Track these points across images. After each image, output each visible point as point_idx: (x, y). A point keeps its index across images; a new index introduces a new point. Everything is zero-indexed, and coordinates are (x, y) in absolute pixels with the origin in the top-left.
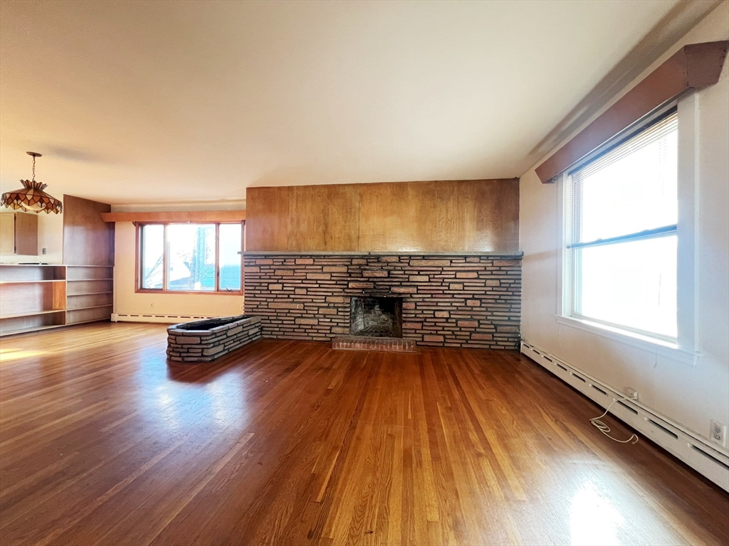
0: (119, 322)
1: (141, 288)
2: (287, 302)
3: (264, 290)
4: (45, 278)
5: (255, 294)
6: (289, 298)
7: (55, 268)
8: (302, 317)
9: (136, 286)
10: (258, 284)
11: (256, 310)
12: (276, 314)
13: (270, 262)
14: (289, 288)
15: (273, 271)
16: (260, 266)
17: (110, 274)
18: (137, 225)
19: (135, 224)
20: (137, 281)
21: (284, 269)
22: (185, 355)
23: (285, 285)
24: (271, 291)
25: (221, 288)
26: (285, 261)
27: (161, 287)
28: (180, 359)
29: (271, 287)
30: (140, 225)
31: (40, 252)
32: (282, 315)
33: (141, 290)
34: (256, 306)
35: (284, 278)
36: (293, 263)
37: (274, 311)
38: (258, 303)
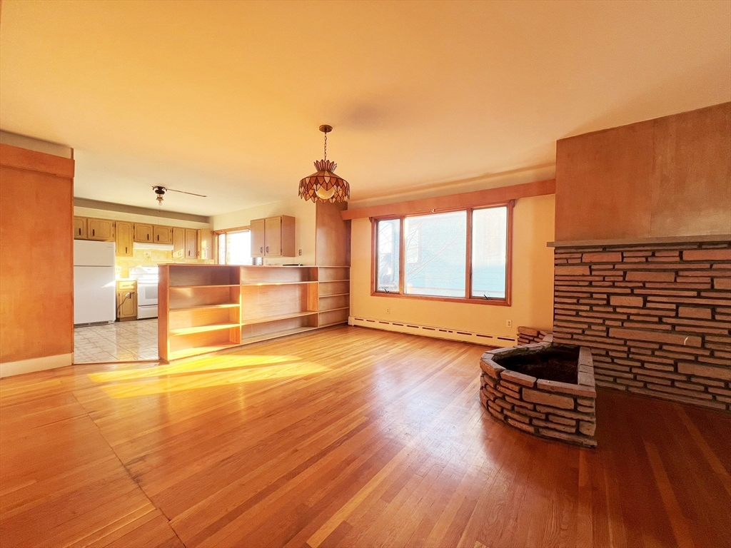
0: (355, 326)
1: (376, 291)
2: (653, 330)
3: (598, 305)
4: (303, 280)
5: (578, 311)
6: (660, 322)
7: (308, 268)
8: (696, 362)
9: (372, 288)
10: (585, 295)
11: (581, 337)
12: (626, 349)
13: (616, 257)
14: (660, 303)
15: (622, 273)
16: (590, 265)
17: (347, 276)
18: (373, 220)
19: (371, 219)
20: (372, 283)
21: (649, 270)
22: (542, 424)
23: (649, 298)
24: (614, 308)
25: (474, 294)
26: (653, 255)
27: (397, 290)
28: (531, 429)
29: (614, 301)
30: (375, 221)
31: (297, 254)
32: (642, 351)
33: (376, 293)
34: (580, 331)
35: (647, 285)
36: (678, 259)
37: (622, 342)
38: (585, 326)
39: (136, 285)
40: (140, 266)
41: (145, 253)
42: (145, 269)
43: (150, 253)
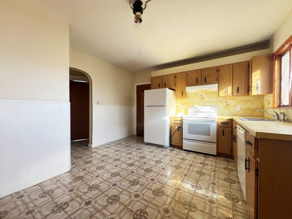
39: (182, 121)
40: (197, 106)
41: (200, 95)
42: (199, 107)
43: (203, 95)
